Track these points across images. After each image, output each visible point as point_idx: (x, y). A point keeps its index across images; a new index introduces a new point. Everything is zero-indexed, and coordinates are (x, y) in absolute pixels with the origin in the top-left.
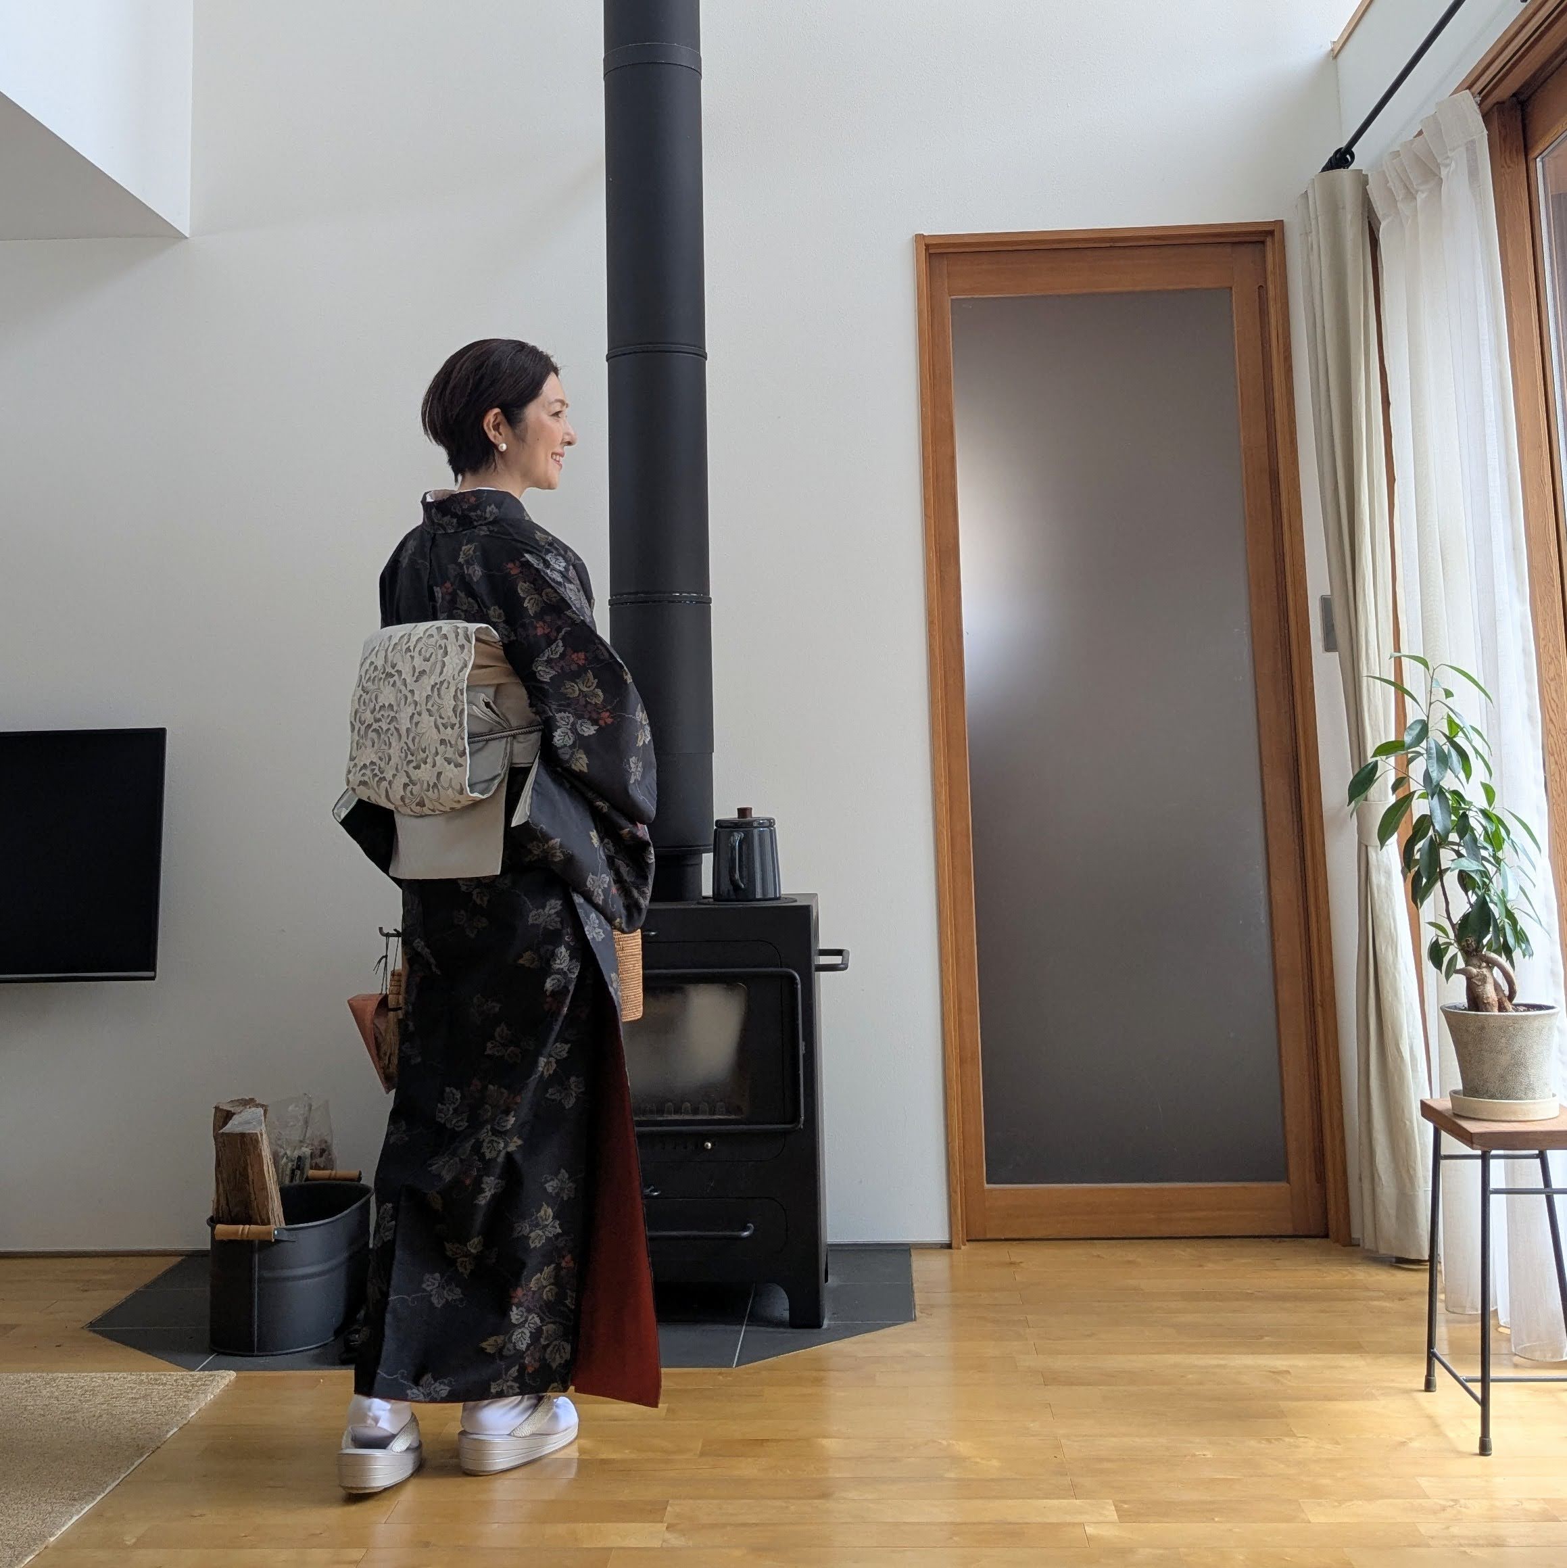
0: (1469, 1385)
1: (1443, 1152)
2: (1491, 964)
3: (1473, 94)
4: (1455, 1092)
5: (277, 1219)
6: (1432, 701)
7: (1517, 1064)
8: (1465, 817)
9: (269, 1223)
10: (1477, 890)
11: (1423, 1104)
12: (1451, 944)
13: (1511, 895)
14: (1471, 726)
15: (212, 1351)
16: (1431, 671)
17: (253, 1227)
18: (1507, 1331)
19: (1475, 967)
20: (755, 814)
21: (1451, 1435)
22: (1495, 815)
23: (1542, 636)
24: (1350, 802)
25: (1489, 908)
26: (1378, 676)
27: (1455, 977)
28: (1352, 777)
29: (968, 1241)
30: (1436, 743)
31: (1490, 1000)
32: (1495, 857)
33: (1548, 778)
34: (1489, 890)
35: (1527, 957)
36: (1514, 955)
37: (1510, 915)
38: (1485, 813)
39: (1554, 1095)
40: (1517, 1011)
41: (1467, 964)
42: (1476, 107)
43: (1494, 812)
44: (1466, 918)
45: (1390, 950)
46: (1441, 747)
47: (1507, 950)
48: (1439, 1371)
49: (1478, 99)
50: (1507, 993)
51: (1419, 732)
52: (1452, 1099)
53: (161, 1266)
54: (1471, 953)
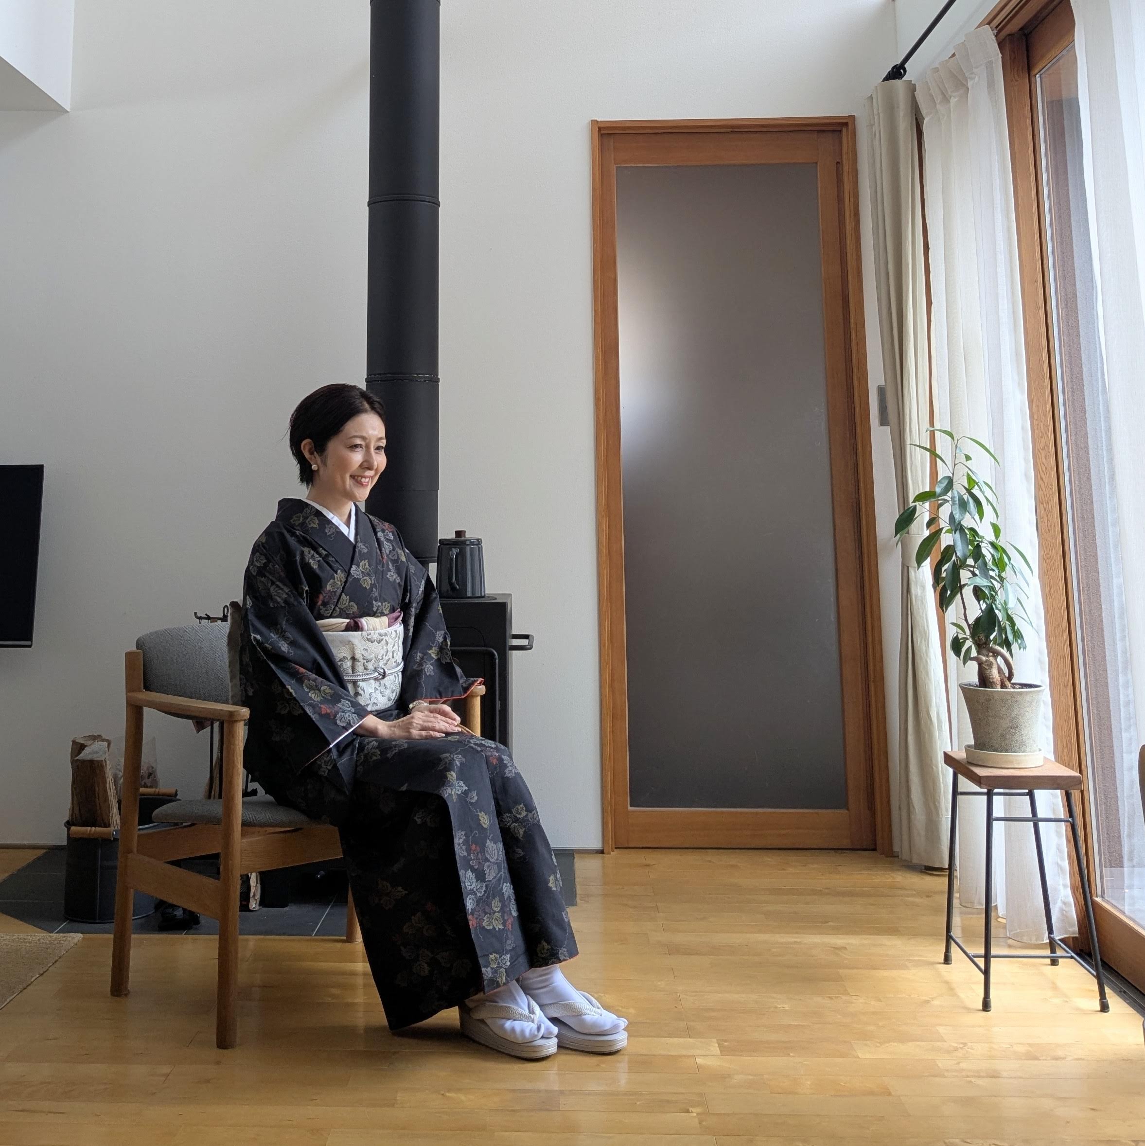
0: (975, 959)
1: (960, 790)
2: (996, 654)
3: (991, 28)
4: (969, 746)
5: (115, 822)
6: (956, 463)
7: (1014, 727)
8: (978, 547)
9: (109, 826)
10: (986, 600)
11: (946, 755)
12: (967, 639)
13: (1011, 605)
14: (984, 482)
15: (66, 919)
16: (956, 442)
17: (98, 829)
18: (1004, 921)
19: (984, 656)
20: (468, 535)
21: (962, 996)
22: (1001, 547)
23: (1036, 418)
24: (895, 536)
25: (995, 613)
26: (918, 444)
27: (970, 662)
28: (898, 516)
29: (616, 848)
30: (958, 493)
31: (995, 680)
32: (999, 576)
33: (1039, 520)
34: (995, 601)
35: (1022, 649)
36: (1013, 647)
37: (1010, 619)
38: (993, 545)
39: (1040, 750)
40: (1014, 688)
41: (979, 653)
42: (994, 38)
43: (999, 544)
44: (978, 620)
45: (924, 642)
46: (962, 496)
47: (1007, 644)
48: (954, 949)
49: (995, 32)
50: (1007, 675)
51: (947, 485)
52: (967, 751)
53: (31, 856)
54: (982, 646)
